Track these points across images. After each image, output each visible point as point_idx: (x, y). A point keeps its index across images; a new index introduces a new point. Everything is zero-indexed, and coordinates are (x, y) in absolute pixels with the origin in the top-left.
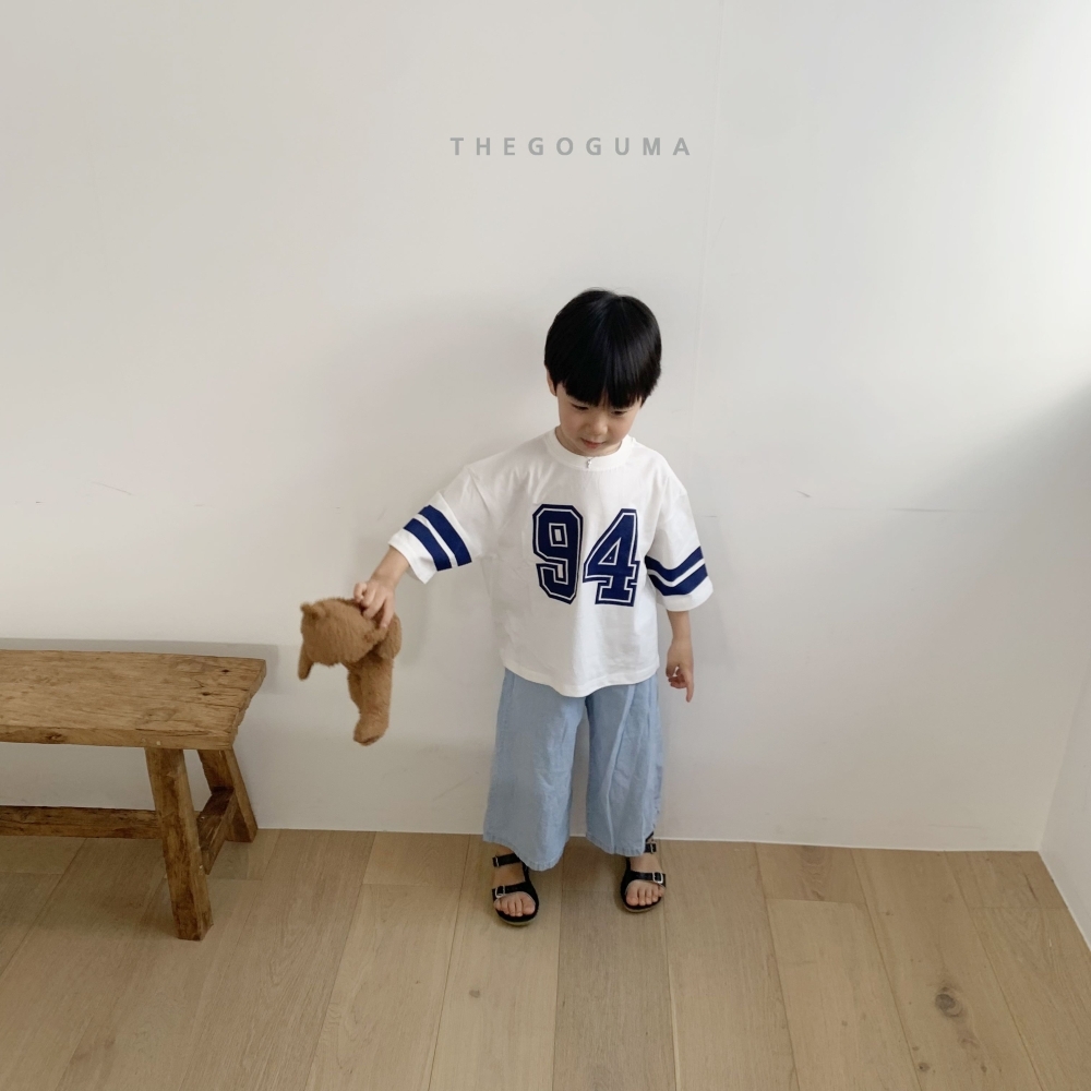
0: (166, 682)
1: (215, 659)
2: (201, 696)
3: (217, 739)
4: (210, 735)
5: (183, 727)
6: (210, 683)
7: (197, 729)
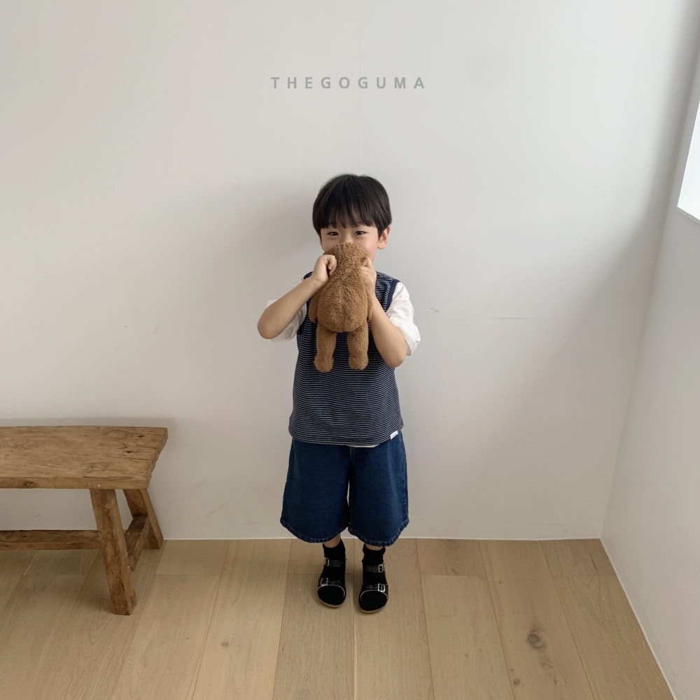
0: (101, 444)
1: (133, 428)
2: (126, 454)
3: (138, 482)
4: (133, 479)
5: (115, 474)
6: (132, 445)
7: (125, 475)
